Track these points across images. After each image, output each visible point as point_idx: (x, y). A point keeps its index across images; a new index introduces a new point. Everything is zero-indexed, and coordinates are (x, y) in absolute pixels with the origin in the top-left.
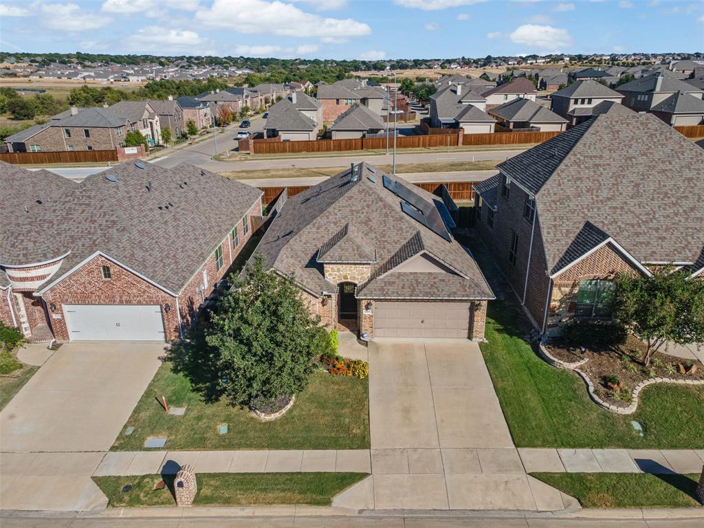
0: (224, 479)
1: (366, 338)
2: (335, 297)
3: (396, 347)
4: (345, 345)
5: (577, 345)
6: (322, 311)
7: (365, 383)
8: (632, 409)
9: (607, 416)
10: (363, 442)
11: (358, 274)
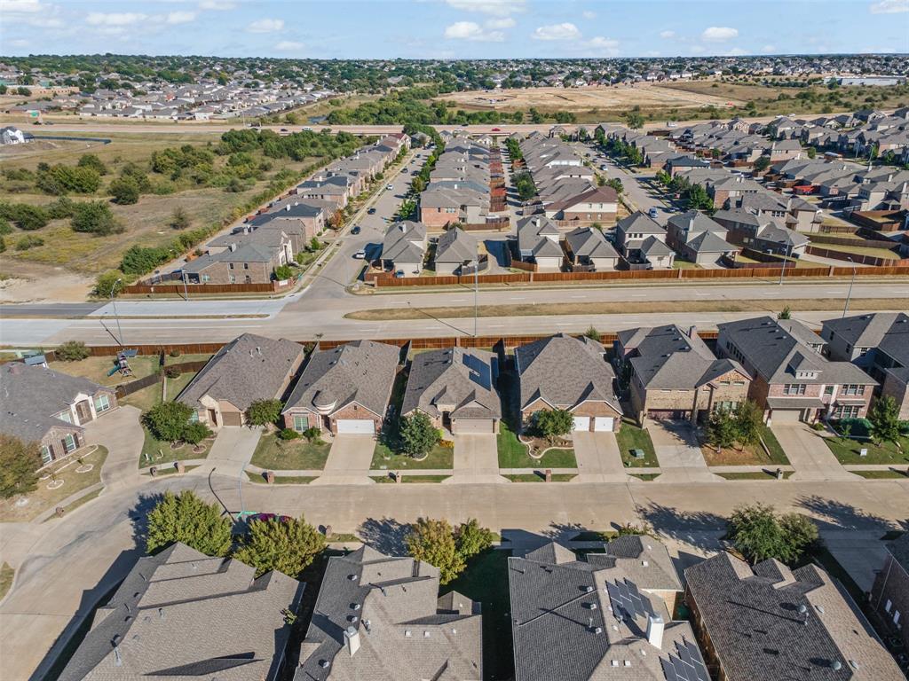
0: (409, 477)
1: (453, 432)
2: (441, 417)
3: (465, 436)
4: (445, 435)
5: (531, 435)
6: (436, 423)
7: (452, 449)
8: (540, 457)
9: (531, 459)
10: (451, 467)
11: (450, 408)
